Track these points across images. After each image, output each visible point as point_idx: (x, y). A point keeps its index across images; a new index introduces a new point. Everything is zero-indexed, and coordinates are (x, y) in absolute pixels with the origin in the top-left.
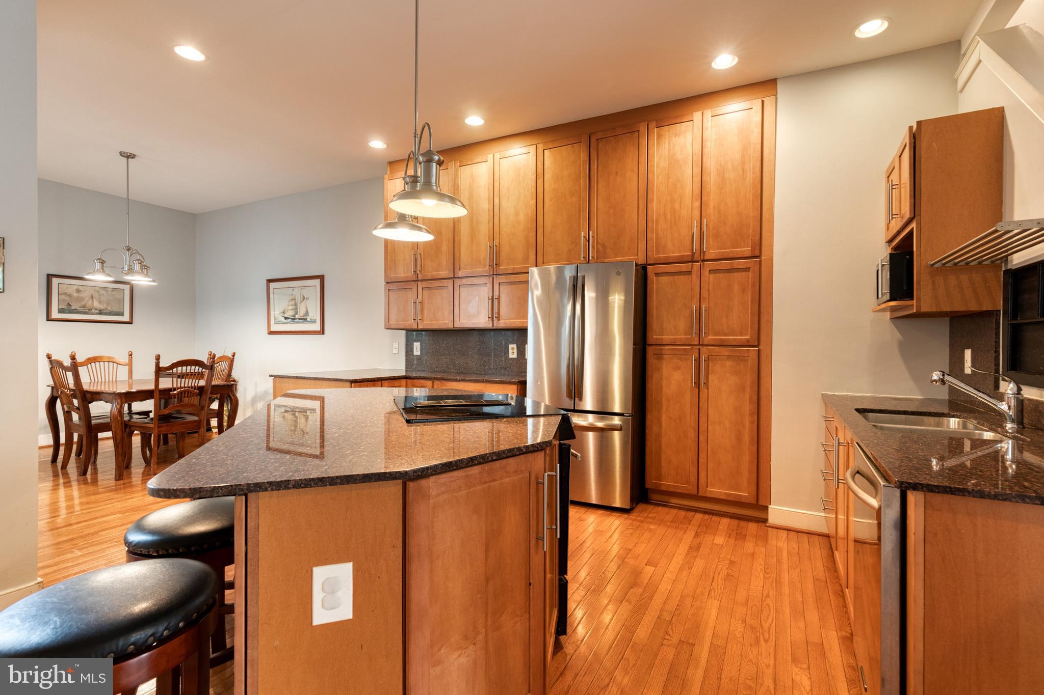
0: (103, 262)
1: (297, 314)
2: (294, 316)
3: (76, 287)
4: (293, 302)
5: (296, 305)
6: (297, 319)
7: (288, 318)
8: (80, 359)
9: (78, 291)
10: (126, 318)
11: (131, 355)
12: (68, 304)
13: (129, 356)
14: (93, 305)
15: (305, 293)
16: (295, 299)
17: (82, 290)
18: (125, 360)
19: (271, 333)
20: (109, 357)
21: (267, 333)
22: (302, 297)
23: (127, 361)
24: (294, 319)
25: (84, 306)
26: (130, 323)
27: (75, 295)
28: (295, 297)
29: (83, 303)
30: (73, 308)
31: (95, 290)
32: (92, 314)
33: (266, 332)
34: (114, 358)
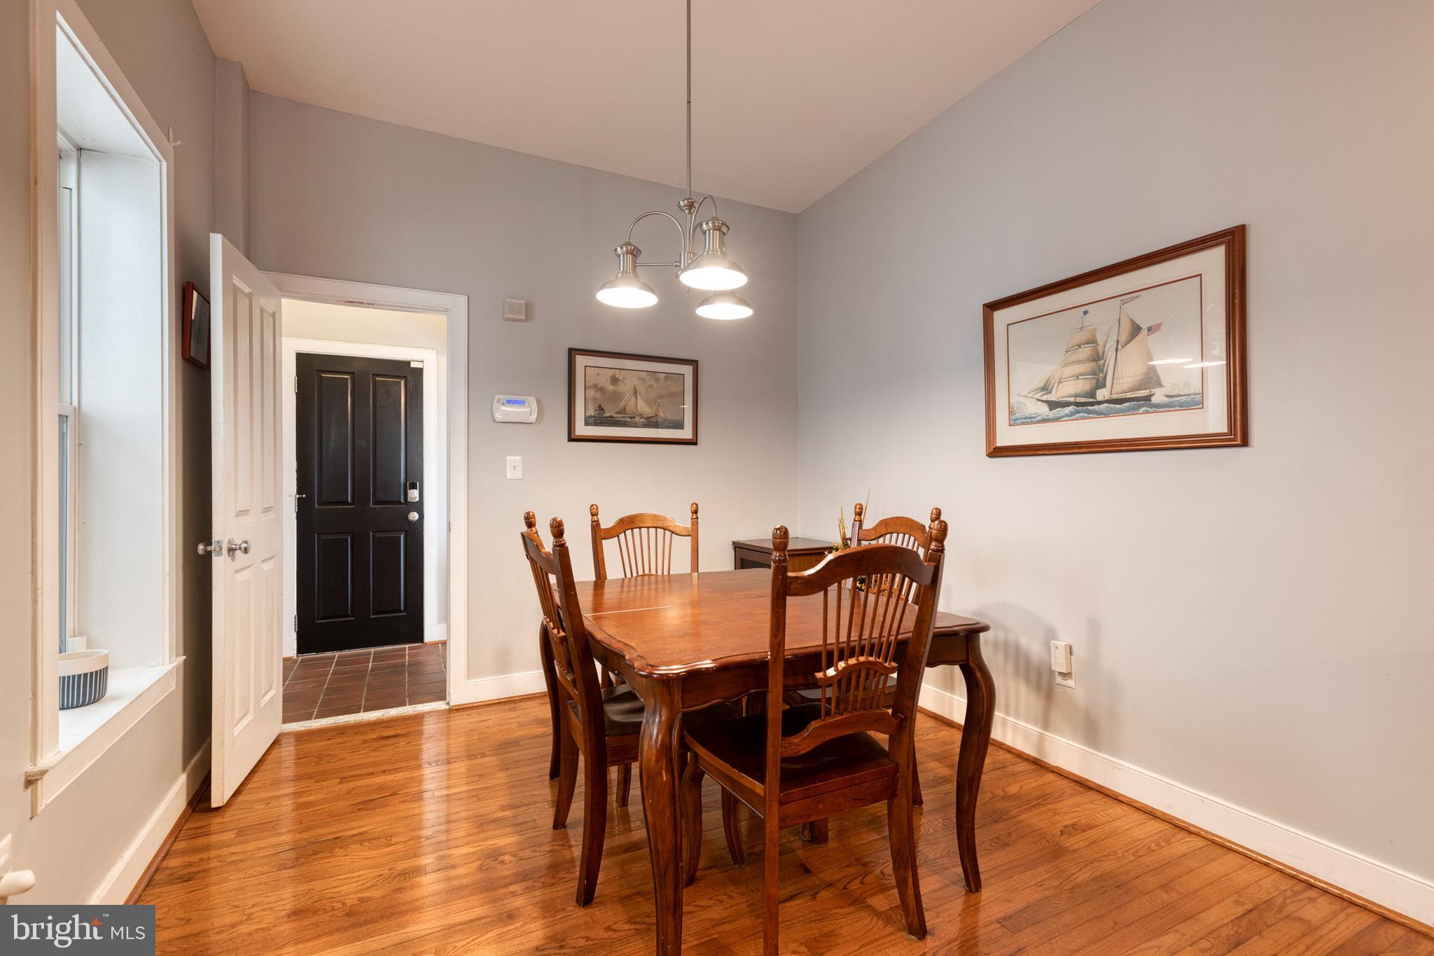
0: (635, 253)
1: (1101, 384)
2: (1092, 394)
3: (611, 373)
4: (1086, 352)
5: (1097, 357)
6: (1100, 403)
7: (1065, 405)
8: (606, 522)
9: (614, 380)
10: (686, 433)
11: (696, 512)
12: (600, 406)
13: (692, 513)
14: (636, 406)
15: (1140, 312)
16: (1092, 341)
17: (621, 378)
18: (684, 522)
19: (997, 452)
20: (655, 517)
21: (984, 453)
22: (1126, 328)
23: (688, 524)
24: (1086, 405)
25: (623, 411)
26: (693, 442)
27: (610, 388)
28: (1094, 335)
29: (622, 404)
30: (607, 415)
31: (639, 379)
32: (635, 426)
33: (982, 449)
34: (665, 519)
